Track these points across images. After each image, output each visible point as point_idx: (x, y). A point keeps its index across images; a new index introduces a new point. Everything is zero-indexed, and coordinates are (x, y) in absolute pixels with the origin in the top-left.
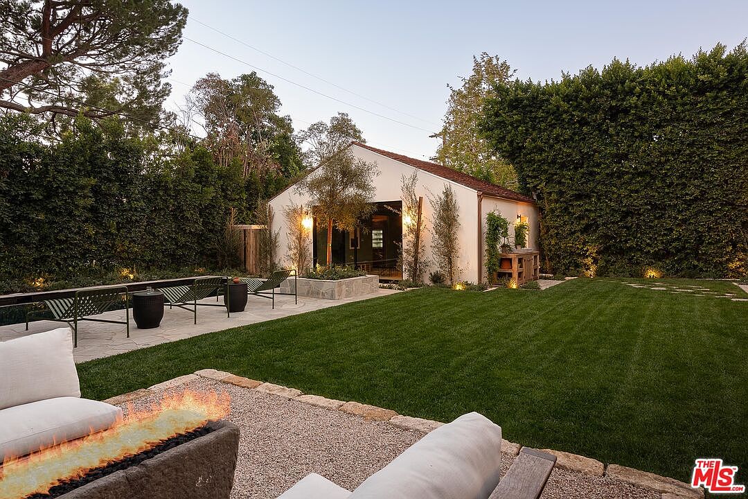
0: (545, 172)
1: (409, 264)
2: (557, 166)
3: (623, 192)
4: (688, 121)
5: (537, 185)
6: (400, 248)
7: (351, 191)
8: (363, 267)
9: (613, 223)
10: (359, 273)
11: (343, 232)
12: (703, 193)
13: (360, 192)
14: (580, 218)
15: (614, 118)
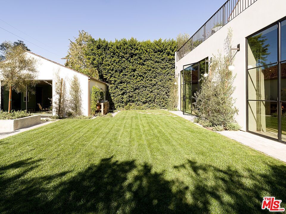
0: (110, 73)
1: (56, 108)
2: (114, 71)
3: (135, 81)
4: (153, 60)
5: (107, 78)
6: (51, 101)
7: (25, 72)
8: (31, 110)
9: (132, 92)
10: (29, 114)
11: (20, 93)
12: (157, 83)
13: (31, 73)
14: (122, 90)
15: (132, 57)
